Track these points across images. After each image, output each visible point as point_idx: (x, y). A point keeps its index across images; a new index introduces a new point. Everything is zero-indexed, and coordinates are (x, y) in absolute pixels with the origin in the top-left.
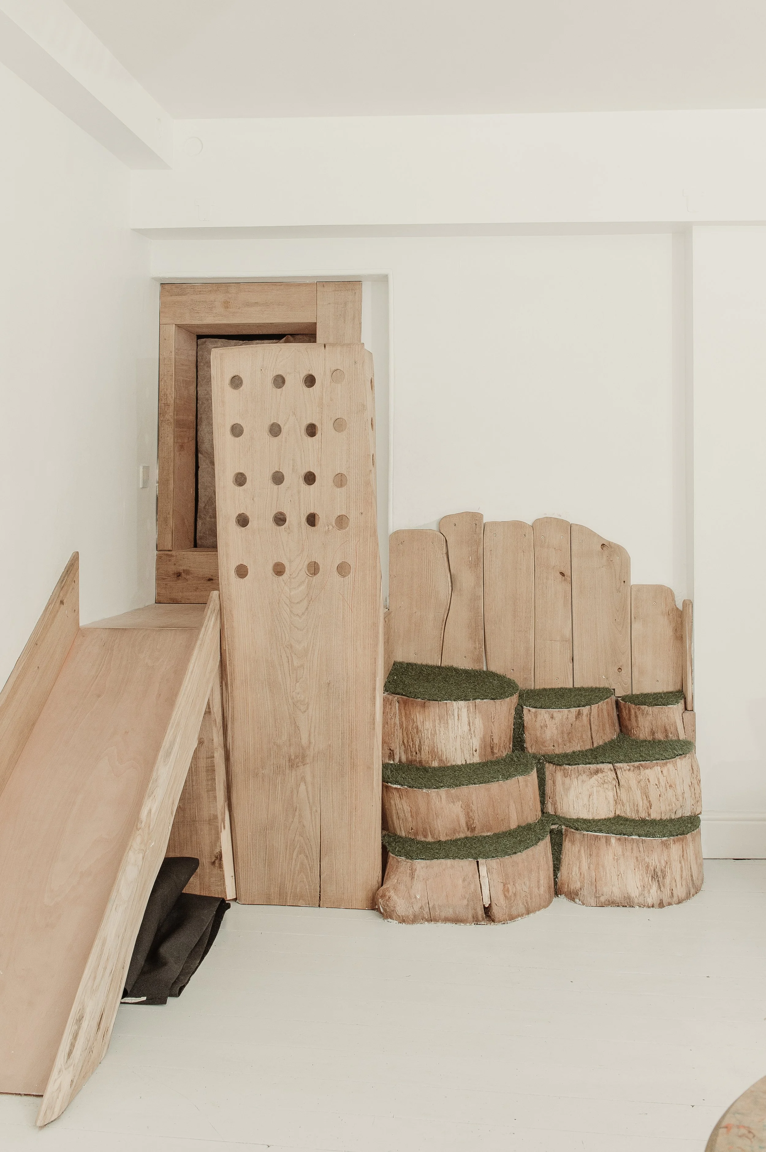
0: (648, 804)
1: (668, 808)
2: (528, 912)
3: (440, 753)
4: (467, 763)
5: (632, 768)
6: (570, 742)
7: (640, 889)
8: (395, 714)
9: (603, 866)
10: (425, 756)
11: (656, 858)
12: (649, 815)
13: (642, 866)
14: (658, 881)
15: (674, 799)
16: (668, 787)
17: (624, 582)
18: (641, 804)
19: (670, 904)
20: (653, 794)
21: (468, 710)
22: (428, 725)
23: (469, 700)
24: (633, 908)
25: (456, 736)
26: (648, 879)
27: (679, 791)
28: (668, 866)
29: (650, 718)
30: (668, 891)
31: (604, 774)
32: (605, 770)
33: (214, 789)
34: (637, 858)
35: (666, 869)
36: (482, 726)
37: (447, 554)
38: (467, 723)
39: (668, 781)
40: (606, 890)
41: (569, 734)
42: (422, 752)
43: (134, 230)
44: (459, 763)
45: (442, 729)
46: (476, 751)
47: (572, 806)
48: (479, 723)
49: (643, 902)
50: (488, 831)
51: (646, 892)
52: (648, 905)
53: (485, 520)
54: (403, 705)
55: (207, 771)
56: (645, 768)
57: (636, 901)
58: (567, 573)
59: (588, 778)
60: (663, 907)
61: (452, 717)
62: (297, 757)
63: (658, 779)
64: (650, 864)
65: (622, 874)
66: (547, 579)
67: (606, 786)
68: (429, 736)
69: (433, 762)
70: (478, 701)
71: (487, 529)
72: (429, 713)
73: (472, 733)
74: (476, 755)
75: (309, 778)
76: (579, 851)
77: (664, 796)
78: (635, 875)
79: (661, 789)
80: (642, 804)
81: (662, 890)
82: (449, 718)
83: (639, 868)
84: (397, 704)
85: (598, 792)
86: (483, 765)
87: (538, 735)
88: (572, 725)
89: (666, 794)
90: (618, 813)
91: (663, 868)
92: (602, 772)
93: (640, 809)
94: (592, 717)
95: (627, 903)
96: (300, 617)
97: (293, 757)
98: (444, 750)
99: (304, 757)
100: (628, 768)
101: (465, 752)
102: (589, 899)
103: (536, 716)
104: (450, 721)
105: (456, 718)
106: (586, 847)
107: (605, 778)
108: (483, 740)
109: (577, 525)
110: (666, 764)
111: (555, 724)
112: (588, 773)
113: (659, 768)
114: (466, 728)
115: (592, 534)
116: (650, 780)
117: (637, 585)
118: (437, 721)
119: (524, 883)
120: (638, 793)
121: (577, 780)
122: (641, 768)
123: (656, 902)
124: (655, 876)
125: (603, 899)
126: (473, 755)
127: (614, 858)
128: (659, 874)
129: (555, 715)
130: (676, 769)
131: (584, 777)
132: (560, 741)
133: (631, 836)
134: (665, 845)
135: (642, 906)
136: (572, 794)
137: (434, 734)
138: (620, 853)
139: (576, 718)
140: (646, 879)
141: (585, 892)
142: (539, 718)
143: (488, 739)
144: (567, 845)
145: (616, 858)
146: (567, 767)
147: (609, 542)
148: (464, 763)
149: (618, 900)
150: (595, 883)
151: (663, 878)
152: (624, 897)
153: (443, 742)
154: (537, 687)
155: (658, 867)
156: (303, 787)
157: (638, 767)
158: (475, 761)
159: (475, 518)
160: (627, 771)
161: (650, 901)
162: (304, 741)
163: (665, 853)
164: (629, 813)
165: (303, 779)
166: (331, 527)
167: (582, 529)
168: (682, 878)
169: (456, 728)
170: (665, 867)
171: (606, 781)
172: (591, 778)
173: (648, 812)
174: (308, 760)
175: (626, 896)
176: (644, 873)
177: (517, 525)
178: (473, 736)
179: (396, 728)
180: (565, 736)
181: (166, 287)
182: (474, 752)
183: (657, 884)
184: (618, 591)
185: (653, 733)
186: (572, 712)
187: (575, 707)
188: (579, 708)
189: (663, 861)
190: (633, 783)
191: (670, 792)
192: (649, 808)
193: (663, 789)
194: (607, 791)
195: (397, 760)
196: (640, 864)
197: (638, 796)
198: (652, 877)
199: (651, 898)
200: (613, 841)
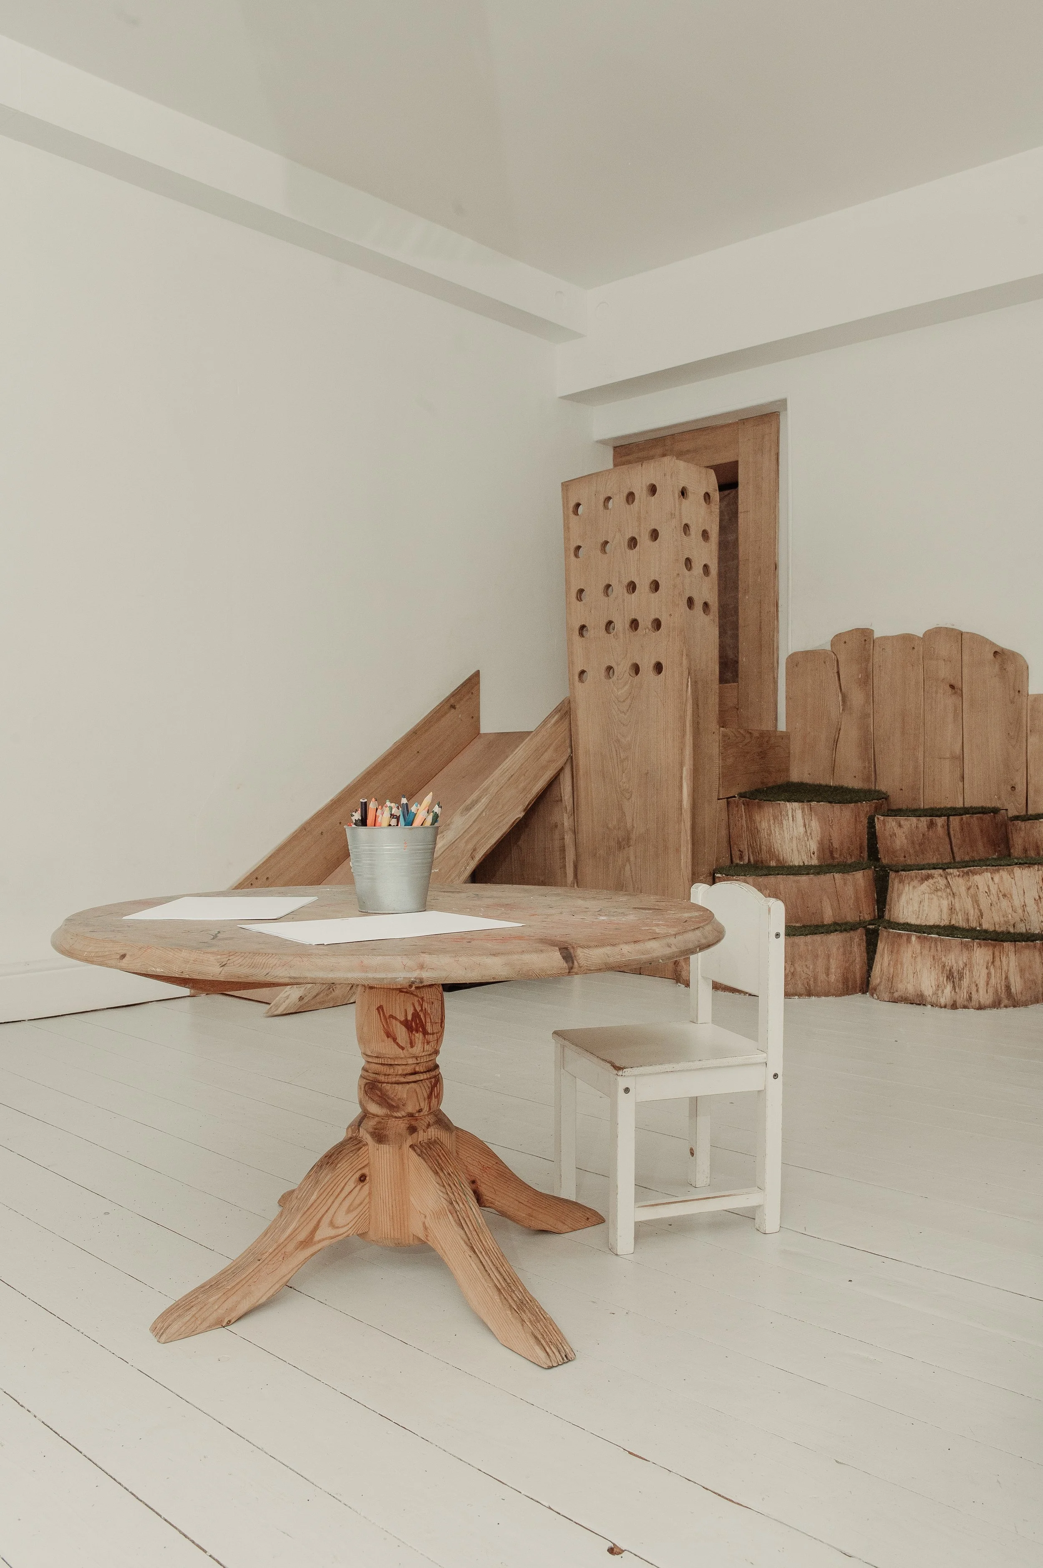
0: (979, 914)
1: (1002, 919)
2: (809, 994)
3: (777, 853)
4: (806, 864)
5: (961, 874)
6: (923, 853)
7: (934, 988)
8: (741, 817)
9: (902, 964)
10: (764, 856)
11: (953, 958)
12: (980, 925)
13: (938, 965)
14: (953, 982)
15: (1010, 911)
16: (1000, 895)
17: (1019, 691)
18: (972, 912)
19: (965, 1007)
20: (984, 902)
21: (802, 812)
22: (764, 825)
23: (803, 802)
24: (924, 1007)
25: (792, 837)
26: (943, 979)
27: (1017, 903)
28: (967, 969)
29: (1022, 834)
30: (965, 994)
31: (935, 880)
32: (935, 876)
33: (565, 866)
34: (934, 957)
35: (965, 971)
36: (818, 828)
37: (838, 673)
38: (802, 824)
39: (1001, 889)
40: (901, 986)
41: (920, 844)
42: (762, 851)
43: (560, 398)
44: (797, 864)
45: (777, 829)
46: (814, 854)
47: (901, 911)
48: (815, 824)
49: (935, 1001)
50: (797, 922)
51: (940, 992)
52: (941, 1005)
53: (877, 635)
54: (747, 806)
55: (560, 850)
56: (974, 873)
57: (929, 999)
58: (958, 684)
59: (919, 884)
60: (957, 1008)
61: (787, 818)
62: (623, 839)
63: (988, 887)
64: (947, 964)
65: (918, 972)
66: (936, 692)
67: (939, 893)
68: (766, 836)
69: (771, 862)
70: (813, 803)
71: (877, 644)
72: (764, 813)
73: (809, 835)
74: (815, 857)
75: (632, 859)
76: (884, 949)
77: (996, 905)
78: (931, 973)
79: (992, 897)
80: (973, 914)
81: (956, 991)
82: (783, 819)
83: (935, 967)
84: (743, 806)
85: (931, 899)
86: (820, 866)
87: (889, 844)
88: (923, 835)
89: (998, 903)
90: (953, 922)
91: (960, 970)
92: (933, 877)
93: (971, 918)
94: (951, 830)
95: (919, 1001)
96: (625, 714)
97: (620, 840)
98: (780, 850)
99: (629, 839)
100: (958, 873)
101: (803, 854)
102: (883, 995)
103: (884, 824)
104: (784, 822)
105: (791, 819)
106: (889, 944)
107: (937, 884)
108: (821, 843)
109: (968, 633)
110: (998, 871)
111: (904, 833)
112: (919, 879)
113: (989, 874)
114: (802, 830)
115: (984, 641)
116: (979, 887)
117: (1034, 695)
118: (772, 822)
119: (806, 966)
120: (969, 901)
121: (909, 885)
122: (970, 873)
123: (950, 1003)
124: (950, 976)
125: (896, 995)
126: (811, 857)
127: (912, 956)
128: (955, 974)
129: (902, 822)
130: (1013, 878)
131: (915, 883)
132: (911, 851)
133: (930, 934)
134: (966, 946)
135: (934, 1005)
136: (904, 899)
137: (769, 835)
138: (918, 951)
139: (928, 828)
140: (941, 979)
141: (882, 987)
142: (888, 826)
143: (826, 842)
144: (882, 946)
145: (914, 956)
146: (902, 872)
147: (1003, 649)
148: (802, 864)
149: (911, 998)
150: (891, 980)
151: (960, 980)
152: (918, 995)
153: (779, 842)
154: (926, 807)
155: (954, 967)
156: (628, 868)
157: (967, 873)
158: (813, 864)
159: (864, 635)
160: (957, 877)
161: (943, 1001)
162: (629, 825)
163: (965, 954)
164: (959, 921)
165: (628, 860)
166: (647, 630)
167: (974, 637)
168: (988, 984)
169: (791, 829)
170: (963, 969)
171: (938, 888)
172: (922, 883)
173: (979, 922)
174: (632, 842)
175: (919, 994)
176: (940, 972)
177: (907, 639)
178: (810, 838)
179: (743, 829)
180: (917, 847)
181: (617, 449)
182: (812, 855)
183: (952, 985)
184: (1012, 702)
185: (1025, 850)
186: (922, 821)
187: (925, 816)
188: (931, 818)
189: (961, 962)
190: (963, 889)
191: (1004, 903)
192: (980, 918)
193: (994, 898)
194: (941, 899)
195: (746, 861)
196: (937, 963)
197: (968, 904)
198: (948, 977)
199: (944, 998)
200: (913, 939)
